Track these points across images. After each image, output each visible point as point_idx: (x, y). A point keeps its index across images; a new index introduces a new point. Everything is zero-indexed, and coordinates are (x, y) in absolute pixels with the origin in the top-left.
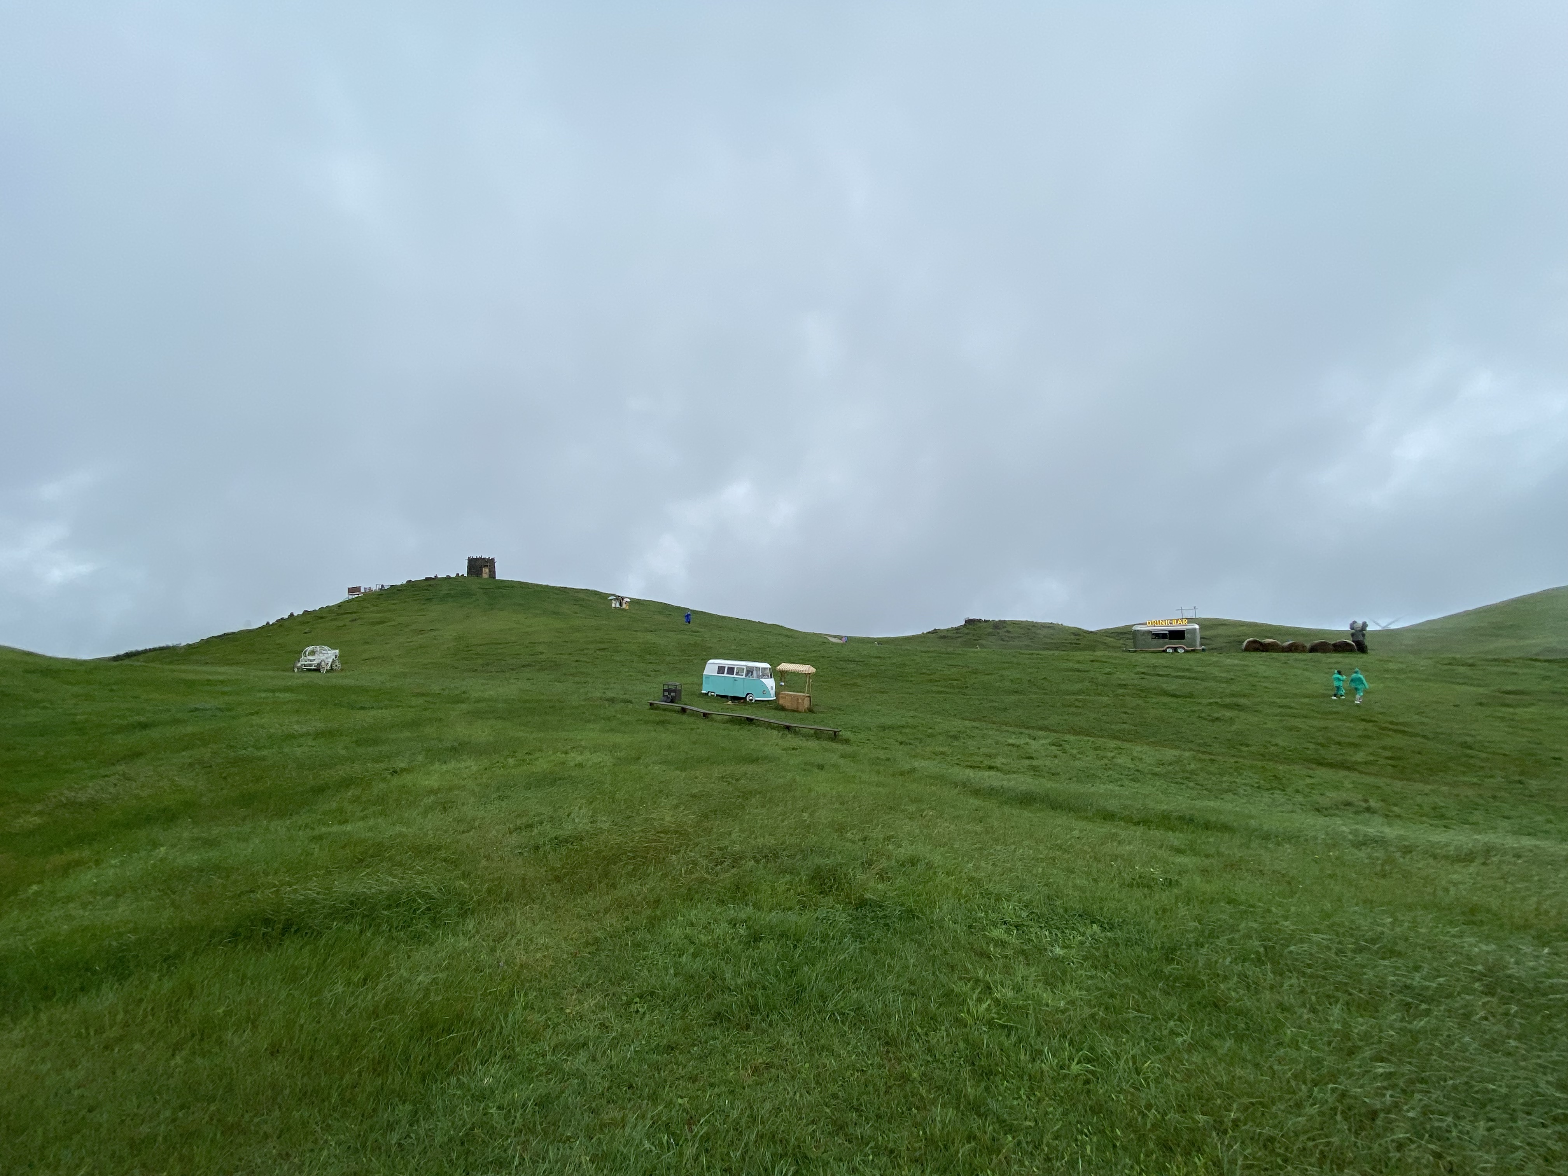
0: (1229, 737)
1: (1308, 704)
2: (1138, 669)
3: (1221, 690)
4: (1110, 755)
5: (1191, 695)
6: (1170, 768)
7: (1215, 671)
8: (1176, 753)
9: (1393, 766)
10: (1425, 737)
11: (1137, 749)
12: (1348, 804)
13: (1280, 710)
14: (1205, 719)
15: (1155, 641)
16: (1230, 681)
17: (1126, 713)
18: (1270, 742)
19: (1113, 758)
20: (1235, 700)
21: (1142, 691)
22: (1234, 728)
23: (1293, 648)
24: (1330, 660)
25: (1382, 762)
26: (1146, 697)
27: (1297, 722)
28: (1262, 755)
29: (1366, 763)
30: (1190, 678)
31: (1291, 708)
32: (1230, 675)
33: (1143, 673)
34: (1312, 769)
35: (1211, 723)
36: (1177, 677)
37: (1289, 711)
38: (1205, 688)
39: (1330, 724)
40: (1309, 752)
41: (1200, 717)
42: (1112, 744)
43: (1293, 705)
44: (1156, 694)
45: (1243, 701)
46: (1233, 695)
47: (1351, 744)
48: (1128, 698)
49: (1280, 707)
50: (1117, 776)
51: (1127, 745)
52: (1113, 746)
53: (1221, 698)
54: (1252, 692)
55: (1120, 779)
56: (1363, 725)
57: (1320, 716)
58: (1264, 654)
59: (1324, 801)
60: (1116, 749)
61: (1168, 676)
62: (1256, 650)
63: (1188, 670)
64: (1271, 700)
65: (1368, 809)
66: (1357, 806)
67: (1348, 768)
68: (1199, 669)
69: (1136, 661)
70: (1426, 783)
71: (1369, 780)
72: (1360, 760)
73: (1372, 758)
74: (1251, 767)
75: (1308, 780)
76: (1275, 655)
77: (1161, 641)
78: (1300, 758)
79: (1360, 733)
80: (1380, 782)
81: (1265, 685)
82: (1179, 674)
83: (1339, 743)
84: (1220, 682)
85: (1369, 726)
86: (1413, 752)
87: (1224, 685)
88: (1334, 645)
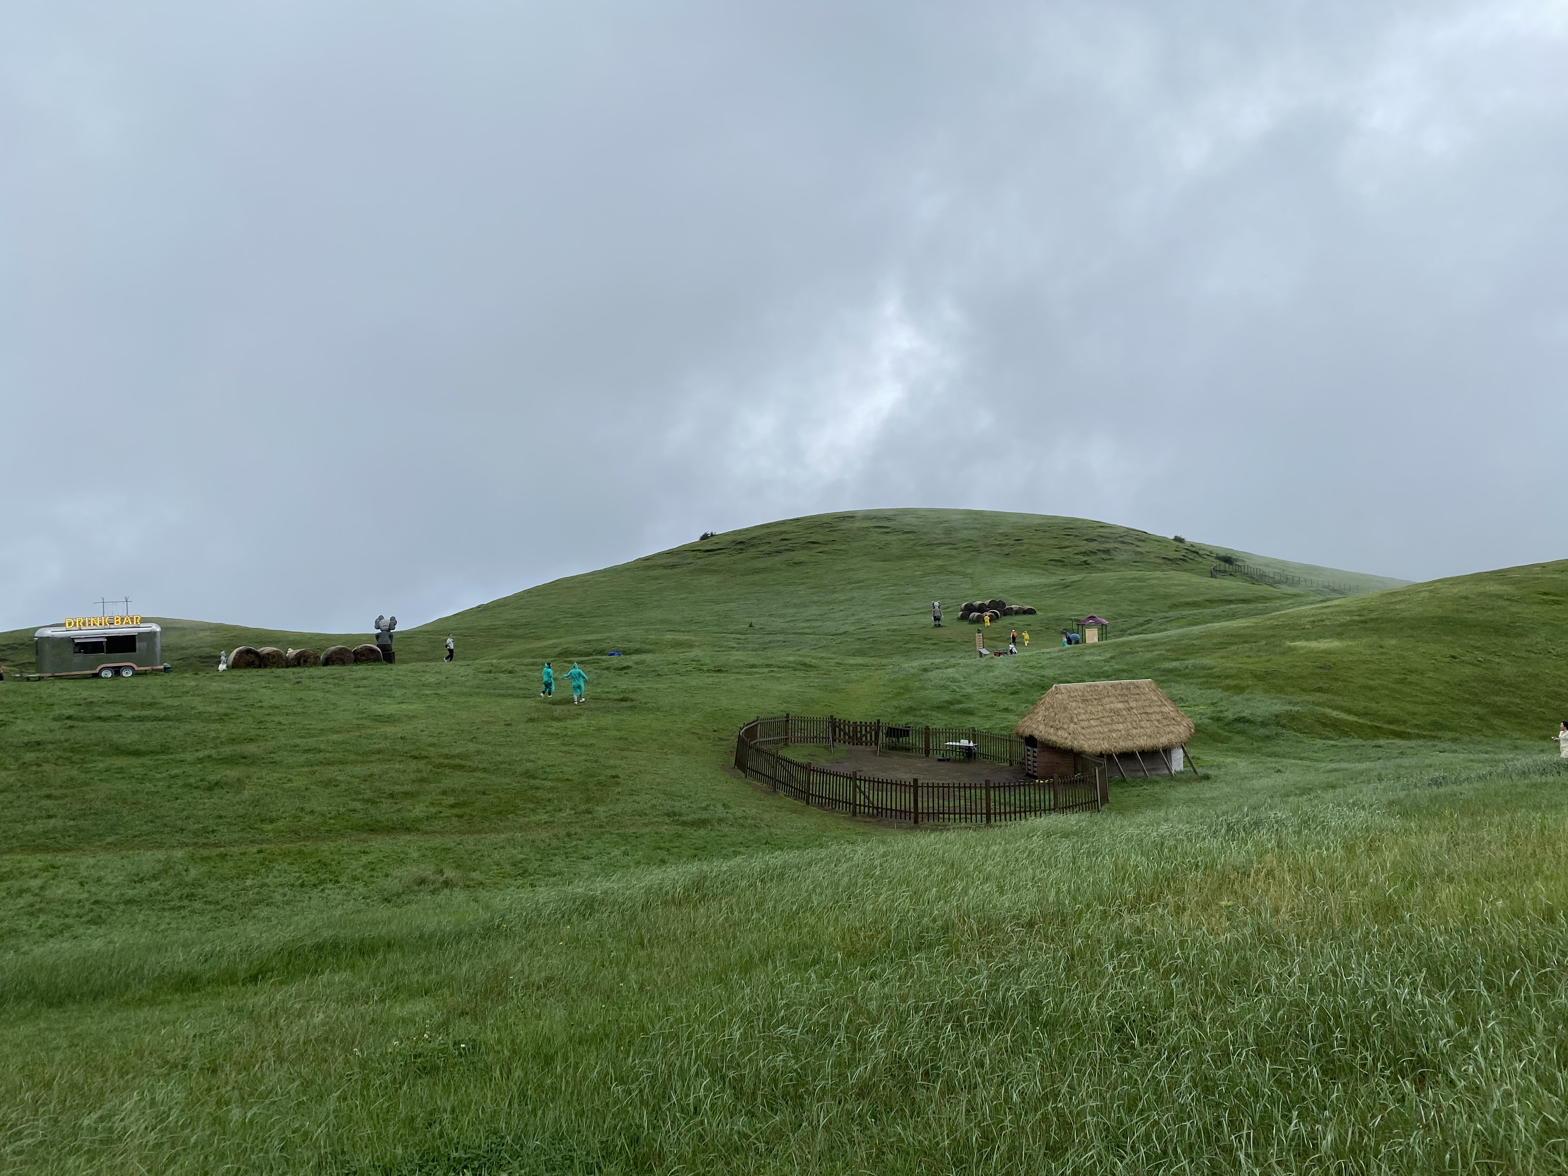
0: (241, 811)
1: (342, 743)
2: (57, 712)
3: (213, 734)
4: (35, 883)
5: (165, 749)
6: (155, 885)
7: (198, 704)
8: (161, 855)
9: (460, 817)
10: (485, 770)
11: (86, 862)
12: (422, 882)
13: (306, 756)
14: (196, 788)
15: (79, 658)
16: (223, 718)
17: (49, 797)
18: (302, 809)
19: (42, 888)
20: (238, 749)
21: (72, 750)
22: (246, 794)
23: (301, 661)
24: (355, 675)
25: (447, 812)
26: (83, 761)
27: (331, 772)
28: (296, 833)
29: (428, 818)
30: (156, 719)
31: (320, 751)
32: (223, 708)
33: (69, 718)
34: (365, 841)
35: (207, 794)
36: (133, 719)
37: (320, 756)
38: (187, 734)
39: (376, 769)
40: (356, 815)
41: (186, 785)
42: (35, 862)
43: (322, 747)
44: (101, 754)
45: (251, 749)
46: (232, 741)
47: (406, 794)
48: (47, 767)
49: (306, 751)
50: (57, 923)
51: (62, 859)
52: (37, 865)
53: (216, 747)
54: (261, 733)
55: (69, 927)
56: (413, 765)
57: (360, 758)
58: (261, 671)
59: (392, 885)
60: (46, 869)
61: (117, 718)
62: (250, 665)
63: (151, 705)
64: (291, 742)
65: (447, 884)
66: (433, 883)
67: (408, 830)
68: (169, 702)
69: (50, 695)
70: (498, 831)
71: (437, 841)
72: (421, 815)
73: (433, 810)
74: (285, 854)
75: (364, 859)
76: (279, 671)
77: (92, 656)
78: (346, 827)
79: (413, 776)
80: (450, 841)
81: (277, 719)
82: (136, 713)
83: (392, 796)
84: (208, 720)
85: (421, 764)
86: (478, 792)
87: (214, 726)
88: (355, 653)
